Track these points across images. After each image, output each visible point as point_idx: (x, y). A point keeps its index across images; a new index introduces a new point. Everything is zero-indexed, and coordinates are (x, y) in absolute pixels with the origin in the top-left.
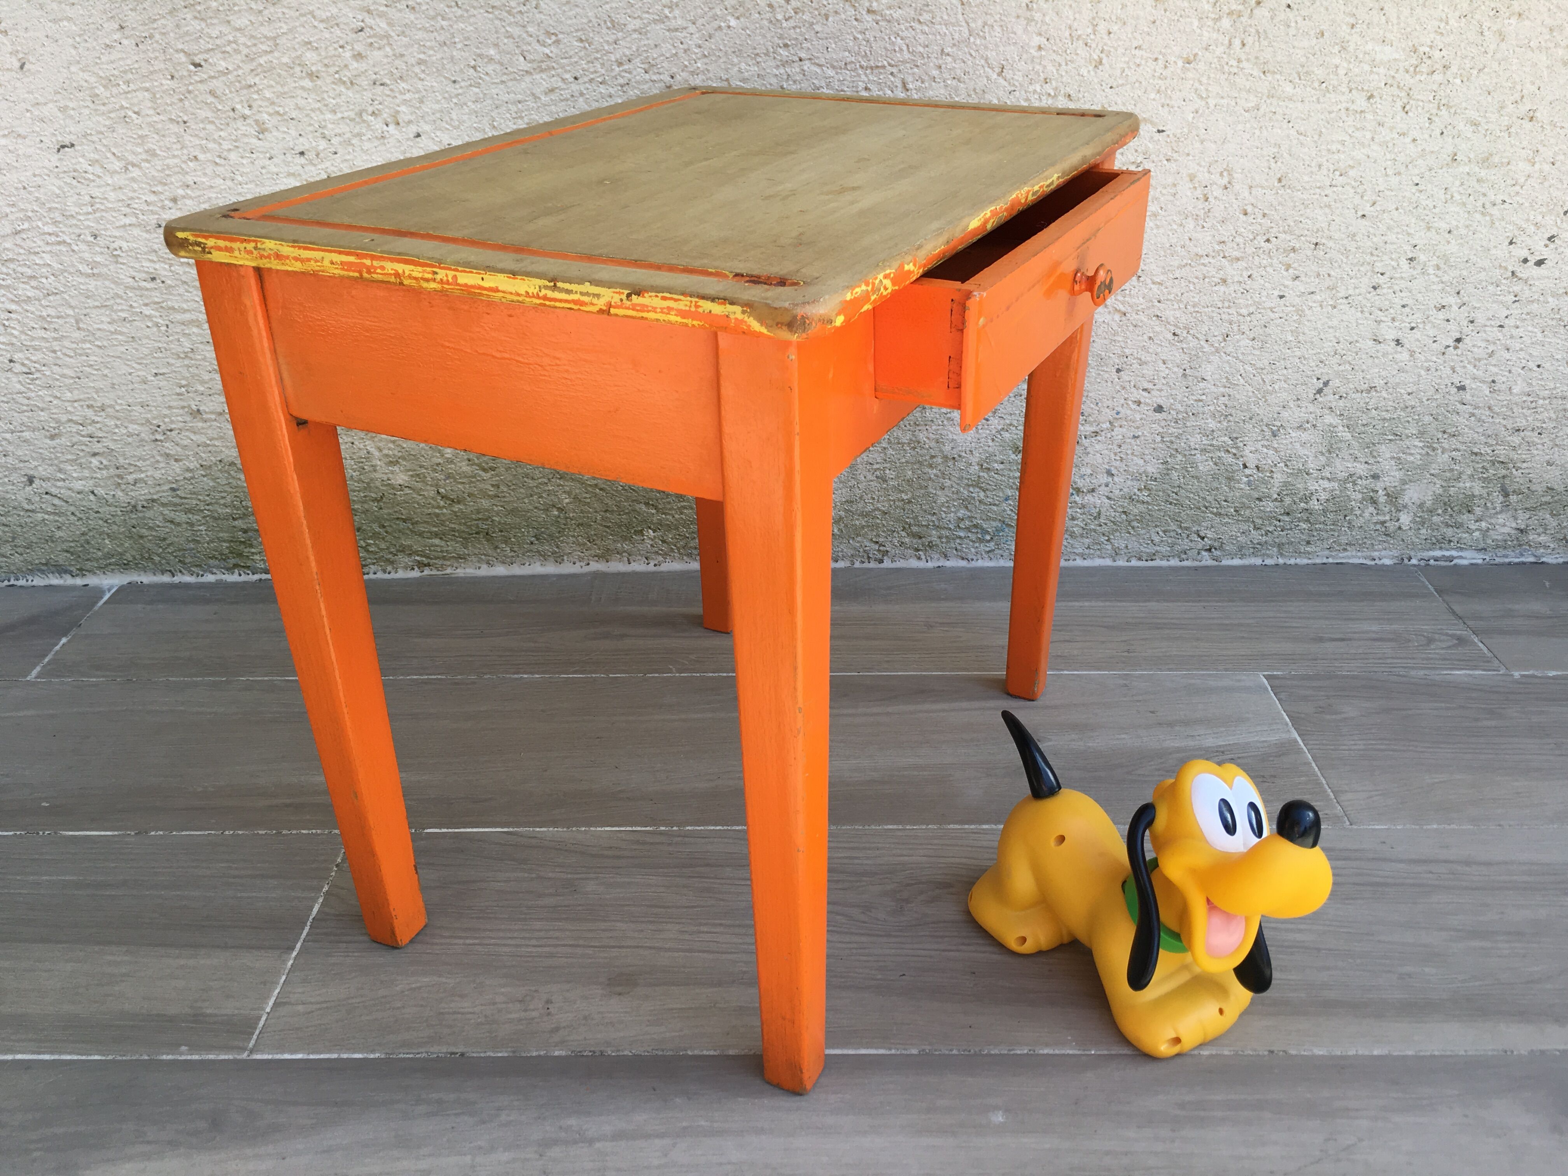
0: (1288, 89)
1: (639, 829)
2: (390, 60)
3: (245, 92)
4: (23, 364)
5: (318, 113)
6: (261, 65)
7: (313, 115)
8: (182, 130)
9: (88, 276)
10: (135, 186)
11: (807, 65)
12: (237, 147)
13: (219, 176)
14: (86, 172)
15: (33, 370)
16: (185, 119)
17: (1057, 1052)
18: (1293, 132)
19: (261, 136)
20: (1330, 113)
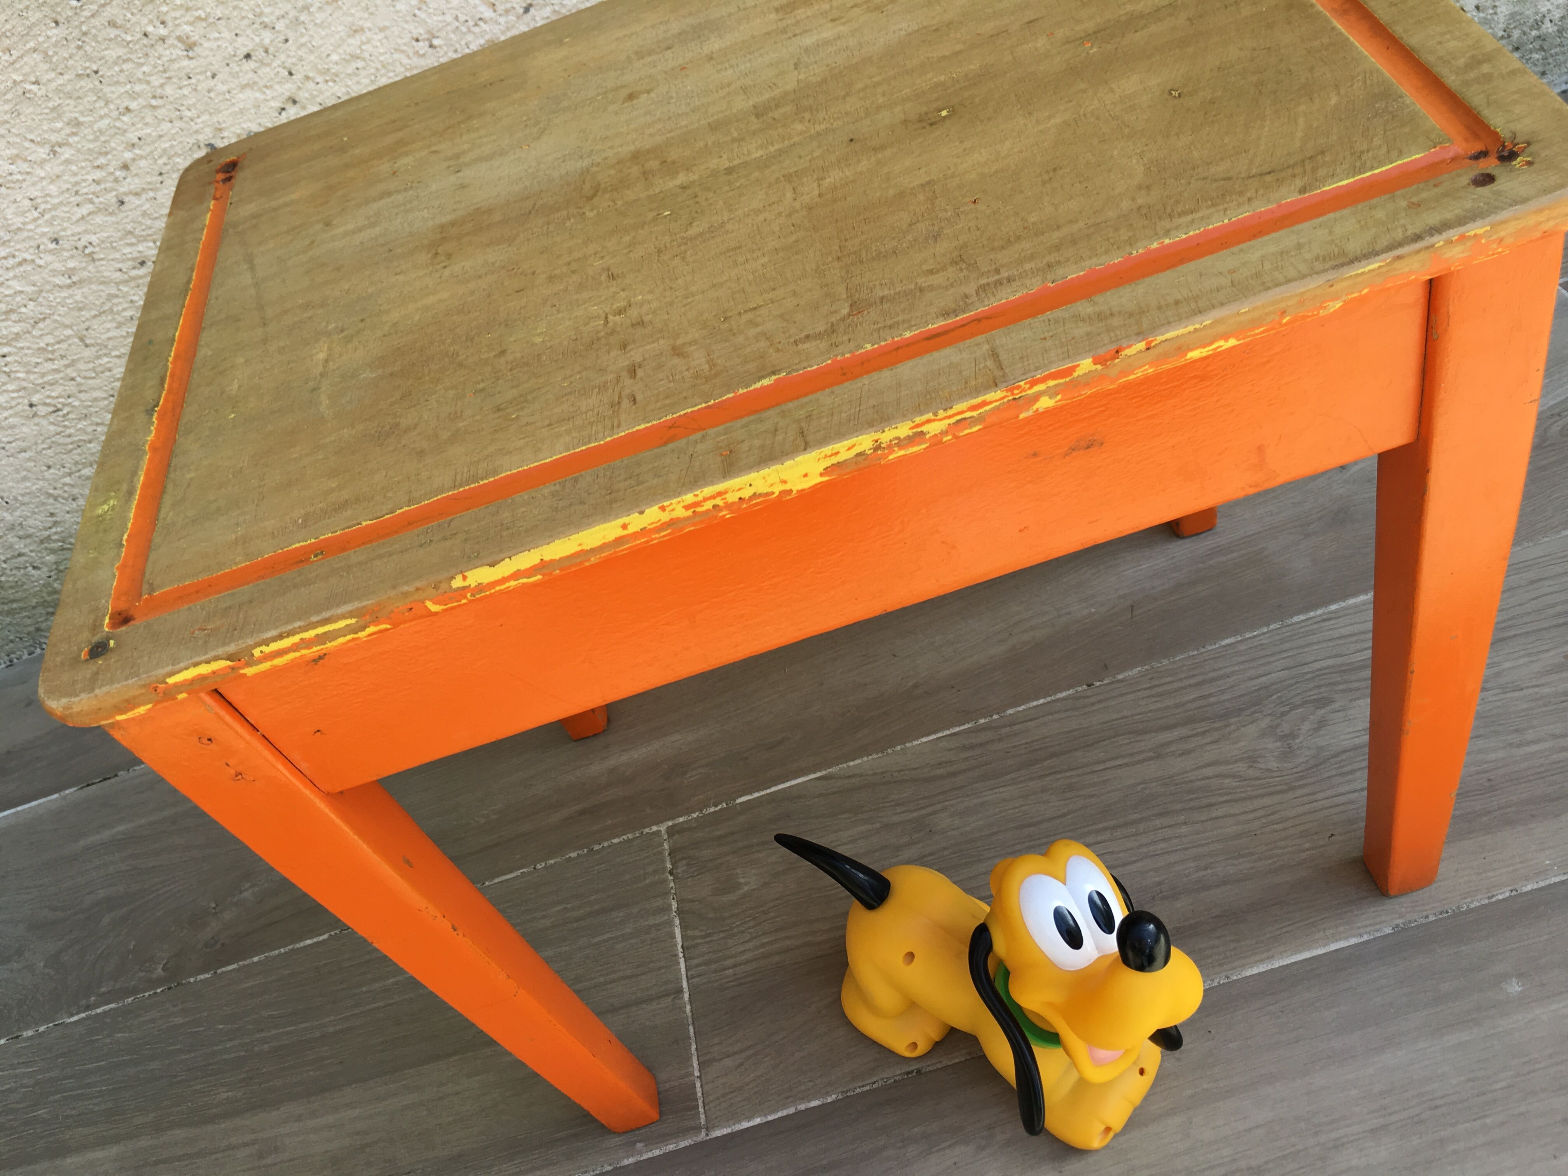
1: (957, 729)
4: (45, 404)
8: (97, 83)
9: (69, 287)
10: (74, 168)
12: (169, 78)
13: (163, 120)
14: (11, 174)
15: (59, 406)
16: (95, 68)
17: (1542, 884)
19: (191, 54)
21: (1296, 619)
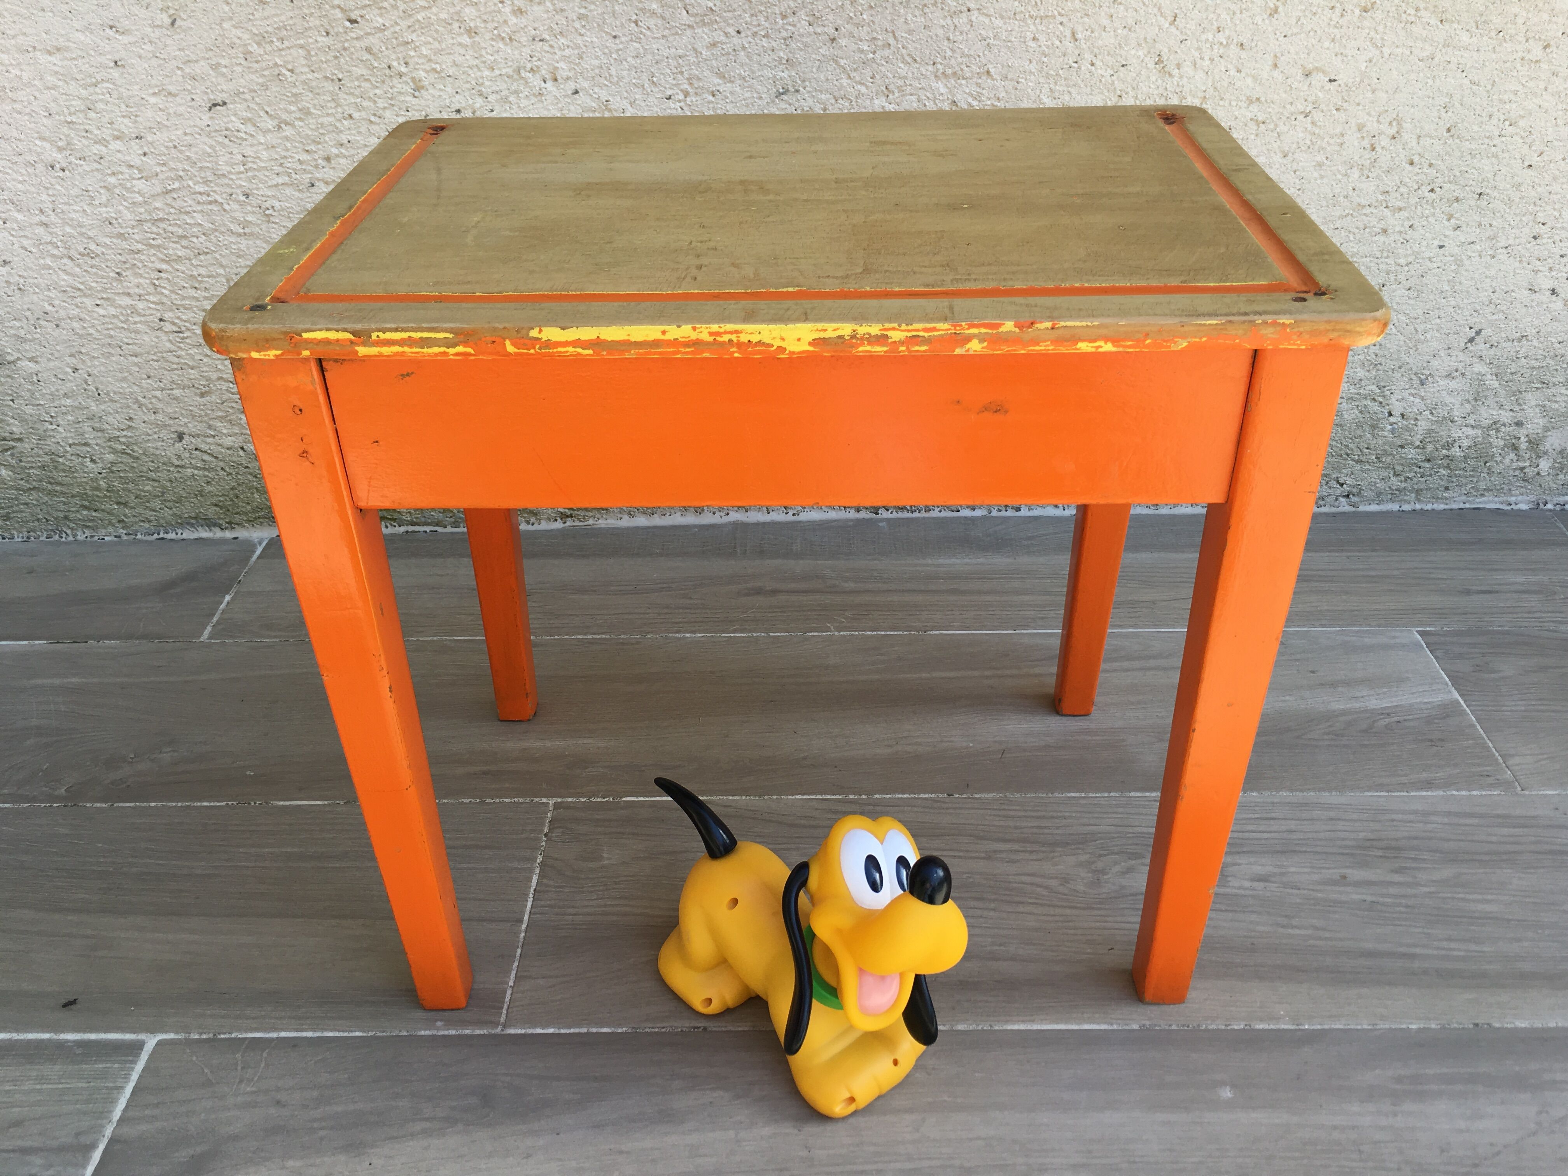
0: (1465, 38)
1: (829, 797)
2: (550, 15)
3: (401, 48)
4: (174, 324)
5: (475, 70)
6: (418, 21)
7: (470, 72)
8: (337, 88)
9: (240, 235)
10: (289, 145)
11: (974, 15)
12: (393, 105)
13: (374, 134)
14: (238, 131)
15: (183, 329)
16: (340, 76)
17: (1272, 1027)
18: (1466, 82)
19: (416, 94)
20: (1505, 62)
21: (1133, 794)
